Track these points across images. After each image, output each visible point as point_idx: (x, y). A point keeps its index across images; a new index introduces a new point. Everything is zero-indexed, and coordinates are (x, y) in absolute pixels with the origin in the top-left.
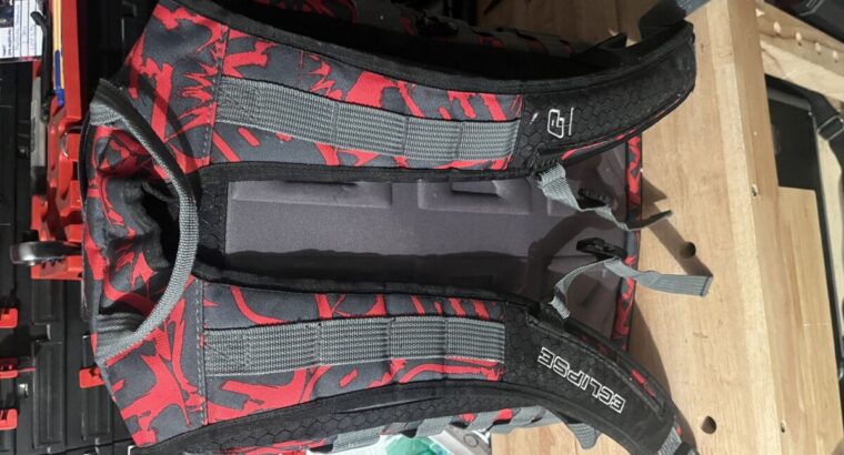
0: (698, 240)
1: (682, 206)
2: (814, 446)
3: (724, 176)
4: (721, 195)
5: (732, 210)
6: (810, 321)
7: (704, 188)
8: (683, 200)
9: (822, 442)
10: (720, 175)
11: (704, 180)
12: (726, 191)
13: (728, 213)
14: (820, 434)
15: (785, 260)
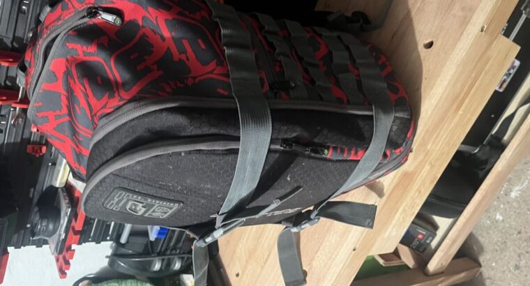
0: (437, 41)
1: (442, 18)
2: (423, 167)
3: (474, 12)
4: (465, 22)
5: (465, 33)
6: (464, 111)
7: (460, 14)
8: (445, 15)
9: (429, 167)
10: (472, 10)
11: (463, 9)
12: (469, 20)
13: (462, 34)
14: (431, 164)
15: (473, 75)
